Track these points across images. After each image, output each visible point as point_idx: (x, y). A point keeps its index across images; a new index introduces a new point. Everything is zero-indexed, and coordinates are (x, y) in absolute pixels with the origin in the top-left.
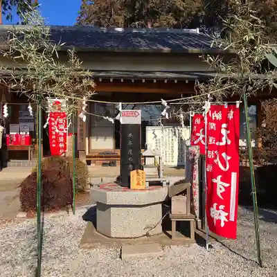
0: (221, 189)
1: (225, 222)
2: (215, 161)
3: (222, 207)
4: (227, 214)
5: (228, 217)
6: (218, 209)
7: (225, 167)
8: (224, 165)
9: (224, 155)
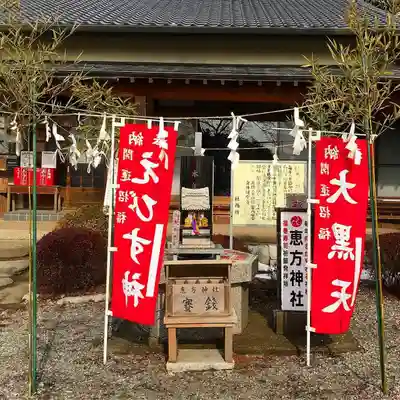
0: (137, 248)
1: (139, 298)
2: (131, 207)
3: (136, 276)
4: (142, 287)
5: (144, 291)
6: (130, 280)
7: (147, 216)
8: (146, 212)
9: (146, 198)
